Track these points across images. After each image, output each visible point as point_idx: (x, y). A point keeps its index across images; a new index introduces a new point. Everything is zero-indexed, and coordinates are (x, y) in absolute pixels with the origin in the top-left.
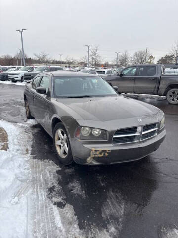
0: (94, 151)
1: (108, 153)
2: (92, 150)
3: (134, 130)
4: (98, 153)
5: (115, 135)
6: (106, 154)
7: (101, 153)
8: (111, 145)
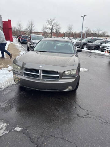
3: (37, 71)
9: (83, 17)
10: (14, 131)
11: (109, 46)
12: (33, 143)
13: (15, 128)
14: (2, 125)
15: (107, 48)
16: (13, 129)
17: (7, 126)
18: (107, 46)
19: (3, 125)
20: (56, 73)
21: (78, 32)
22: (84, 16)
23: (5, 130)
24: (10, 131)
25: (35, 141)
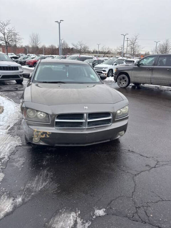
0: (36, 132)
1: (49, 135)
2: (34, 131)
3: (80, 116)
4: (40, 134)
5: (57, 119)
6: (47, 135)
7: (42, 134)
8: (54, 128)
9: (59, 23)
10: (97, 217)
11: (105, 68)
12: (137, 221)
13: (93, 213)
14: (71, 217)
15: (104, 71)
16: (94, 216)
17: (79, 215)
18: (103, 68)
19: (73, 216)
20: (107, 114)
21: (47, 46)
22: (59, 21)
23: (83, 223)
24: (91, 221)
25: (137, 217)
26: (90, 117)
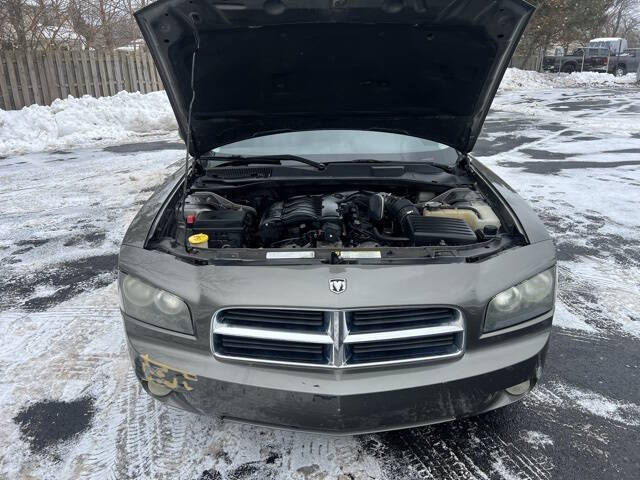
0: (148, 364)
1: (190, 383)
3: (315, 320)
4: (160, 373)
5: (223, 325)
6: (185, 384)
7: (168, 378)
26: (357, 324)
